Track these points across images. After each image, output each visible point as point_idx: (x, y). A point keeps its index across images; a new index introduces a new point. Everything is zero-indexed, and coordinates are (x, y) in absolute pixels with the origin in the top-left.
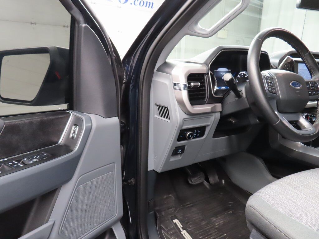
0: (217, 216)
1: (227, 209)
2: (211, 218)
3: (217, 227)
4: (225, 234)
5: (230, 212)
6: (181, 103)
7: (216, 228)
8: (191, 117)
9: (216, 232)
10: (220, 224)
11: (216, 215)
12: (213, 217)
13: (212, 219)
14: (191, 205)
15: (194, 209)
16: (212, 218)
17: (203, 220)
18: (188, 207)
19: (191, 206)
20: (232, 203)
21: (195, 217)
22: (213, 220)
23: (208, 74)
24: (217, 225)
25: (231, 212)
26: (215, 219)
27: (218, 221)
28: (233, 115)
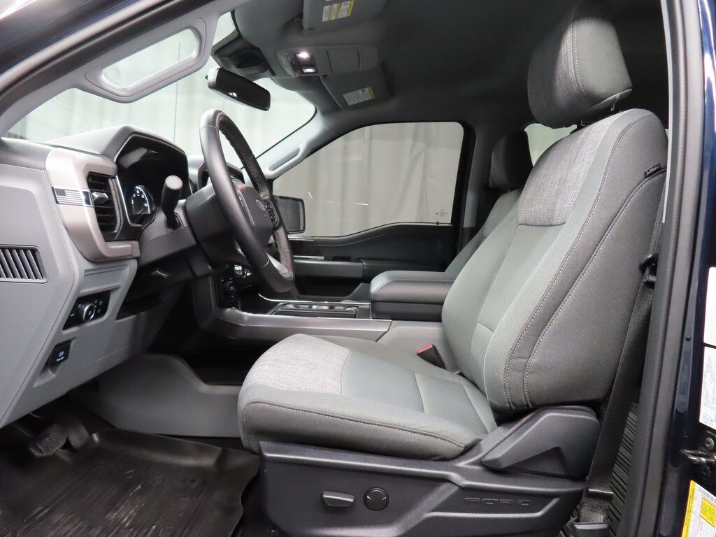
0: (116, 506)
1: (129, 486)
2: (105, 516)
3: (128, 524)
4: (154, 527)
5: (137, 489)
6: (78, 235)
7: (129, 527)
8: (98, 267)
9: (132, 533)
10: (131, 516)
11: (112, 505)
12: (108, 512)
13: (110, 517)
14: (46, 511)
15: (57, 517)
16: (107, 516)
17: (90, 528)
18: (41, 519)
19: (47, 515)
20: (132, 471)
21: (68, 531)
22: (112, 517)
23: (114, 178)
24: (126, 522)
25: (139, 487)
26: (115, 514)
27: (125, 514)
28: (162, 263)
